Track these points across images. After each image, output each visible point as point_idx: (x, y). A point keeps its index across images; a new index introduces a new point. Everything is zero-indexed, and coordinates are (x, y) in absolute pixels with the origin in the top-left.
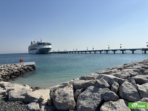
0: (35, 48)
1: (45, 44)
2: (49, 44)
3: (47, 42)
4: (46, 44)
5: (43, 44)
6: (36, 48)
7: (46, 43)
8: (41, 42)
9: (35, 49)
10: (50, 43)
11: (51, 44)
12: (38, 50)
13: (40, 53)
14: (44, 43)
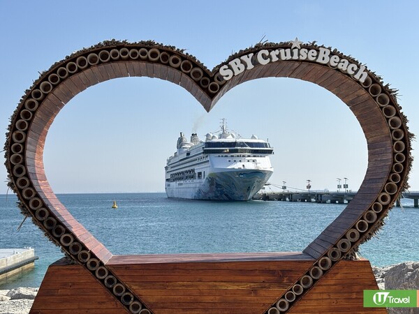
0: (193, 171)
1: (236, 151)
2: (260, 150)
3: (253, 137)
4: (245, 151)
5: (231, 151)
6: (196, 172)
7: (243, 144)
8: (222, 140)
9: (190, 175)
10: (266, 145)
11: (270, 152)
12: (203, 180)
13: (211, 195)
14: (234, 144)
